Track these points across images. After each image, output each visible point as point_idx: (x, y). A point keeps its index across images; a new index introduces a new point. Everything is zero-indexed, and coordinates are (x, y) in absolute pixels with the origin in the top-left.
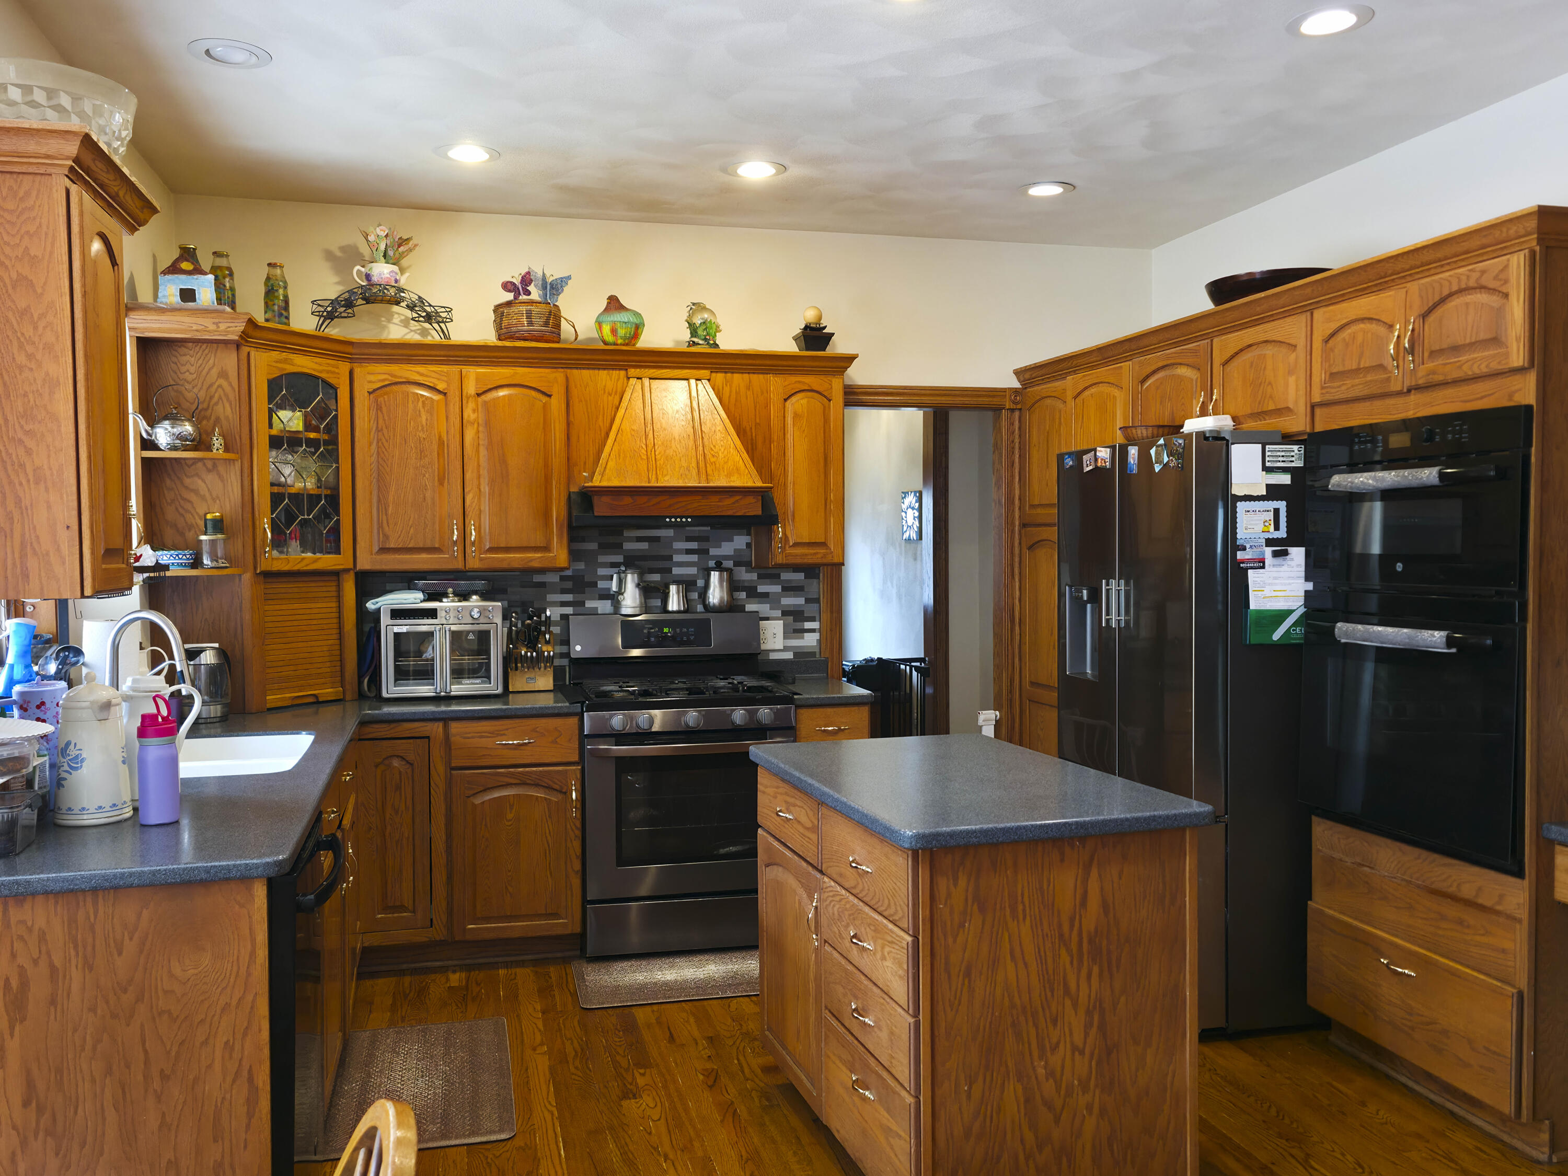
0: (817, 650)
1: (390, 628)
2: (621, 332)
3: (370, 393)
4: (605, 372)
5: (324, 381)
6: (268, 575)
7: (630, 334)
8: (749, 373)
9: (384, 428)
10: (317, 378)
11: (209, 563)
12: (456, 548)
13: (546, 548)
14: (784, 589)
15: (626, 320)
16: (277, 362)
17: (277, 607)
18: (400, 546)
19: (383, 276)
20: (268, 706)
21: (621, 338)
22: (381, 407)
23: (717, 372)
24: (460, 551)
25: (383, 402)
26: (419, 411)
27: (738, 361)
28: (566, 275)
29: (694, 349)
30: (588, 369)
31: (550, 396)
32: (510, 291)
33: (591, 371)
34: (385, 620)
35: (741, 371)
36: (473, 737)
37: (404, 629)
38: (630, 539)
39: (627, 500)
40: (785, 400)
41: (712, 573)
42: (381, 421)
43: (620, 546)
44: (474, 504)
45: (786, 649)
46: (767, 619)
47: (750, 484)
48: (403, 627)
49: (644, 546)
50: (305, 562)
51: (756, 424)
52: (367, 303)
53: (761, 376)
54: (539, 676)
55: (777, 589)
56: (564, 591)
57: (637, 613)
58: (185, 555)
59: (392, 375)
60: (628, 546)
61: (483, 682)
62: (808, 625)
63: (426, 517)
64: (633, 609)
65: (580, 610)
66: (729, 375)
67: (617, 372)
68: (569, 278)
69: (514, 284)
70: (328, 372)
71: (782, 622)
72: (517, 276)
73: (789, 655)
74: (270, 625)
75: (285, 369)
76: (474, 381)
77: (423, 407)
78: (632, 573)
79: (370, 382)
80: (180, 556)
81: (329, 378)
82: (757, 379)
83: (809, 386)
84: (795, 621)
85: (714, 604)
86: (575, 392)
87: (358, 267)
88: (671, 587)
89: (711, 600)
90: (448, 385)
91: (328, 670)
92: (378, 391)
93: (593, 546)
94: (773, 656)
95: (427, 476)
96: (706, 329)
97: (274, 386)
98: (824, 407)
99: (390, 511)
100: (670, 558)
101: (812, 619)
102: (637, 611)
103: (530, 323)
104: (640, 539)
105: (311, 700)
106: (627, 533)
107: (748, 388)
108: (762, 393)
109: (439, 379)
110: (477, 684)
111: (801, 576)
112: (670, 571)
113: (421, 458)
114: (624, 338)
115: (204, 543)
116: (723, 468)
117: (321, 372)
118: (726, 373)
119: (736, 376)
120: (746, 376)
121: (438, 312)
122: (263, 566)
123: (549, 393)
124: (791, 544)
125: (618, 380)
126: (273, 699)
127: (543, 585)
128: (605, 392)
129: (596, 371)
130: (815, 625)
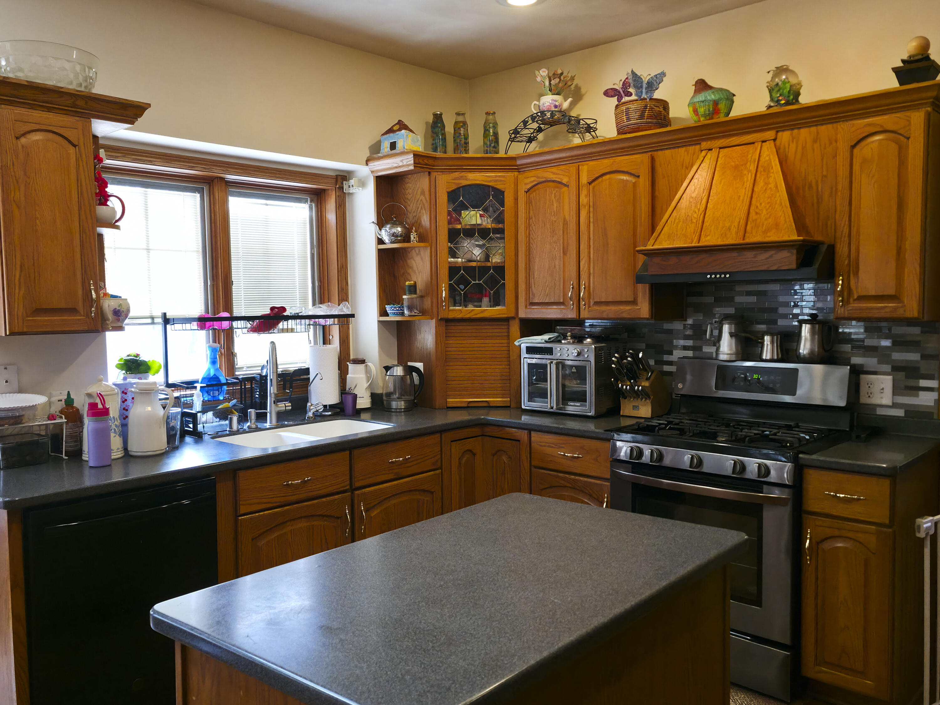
0: (936, 412)
1: (527, 360)
2: (701, 111)
3: (527, 192)
4: (684, 149)
5: (493, 188)
6: (448, 321)
7: (709, 110)
8: (816, 125)
9: (533, 216)
10: (489, 186)
11: (408, 313)
12: (571, 303)
13: (634, 302)
14: (895, 343)
15: (703, 99)
16: (454, 179)
17: (460, 342)
18: (541, 301)
19: (545, 105)
20: (449, 405)
21: (702, 116)
22: (532, 202)
23: (783, 131)
24: (575, 305)
25: (533, 198)
26: (553, 201)
27: (802, 116)
28: (659, 72)
29: (771, 111)
30: (670, 148)
31: (638, 177)
32: (612, 96)
33: (673, 150)
34: (524, 354)
35: (808, 125)
36: (545, 446)
37: (534, 361)
38: (741, 294)
39: (673, 260)
40: (853, 147)
41: (804, 325)
42: (531, 212)
43: (732, 299)
44: (585, 269)
45: (895, 405)
46: (875, 373)
47: (786, 238)
48: (535, 359)
49: (754, 299)
50: (473, 313)
51: (823, 176)
52: (551, 126)
53: (830, 126)
54: (642, 405)
55: (886, 343)
56: (686, 338)
57: (734, 359)
58: (396, 308)
59: (538, 177)
60: (738, 299)
61: (581, 406)
62: (923, 383)
63: (555, 280)
64: (728, 356)
65: (698, 354)
66: (796, 131)
67: (693, 147)
68: (663, 74)
69: (615, 90)
70: (496, 181)
71: (890, 377)
72: (618, 83)
73: (900, 413)
74: (453, 353)
75: (461, 184)
76: (586, 173)
77: (555, 198)
78: (729, 324)
79: (526, 184)
80: (393, 308)
81: (497, 185)
82: (825, 130)
83: (882, 126)
84: (907, 377)
85: (804, 355)
86: (659, 170)
87: (535, 102)
88: (766, 337)
89: (801, 351)
90: (569, 178)
91: (499, 385)
92: (531, 190)
93: (711, 299)
94: (880, 412)
95: (556, 249)
96: (779, 90)
97: (453, 196)
98: (900, 148)
99: (536, 277)
100: (775, 310)
101: (930, 377)
102: (733, 358)
103: (628, 119)
104: (749, 293)
105: (485, 405)
106: (738, 288)
107: (815, 141)
108: (831, 143)
109: (563, 175)
110: (577, 406)
111: (916, 330)
112: (775, 322)
113: (553, 236)
114: (704, 115)
115: (405, 300)
116: (763, 224)
117: (490, 181)
118: (793, 129)
119: (802, 130)
120: (813, 129)
121: (588, 125)
122: (443, 315)
123: (637, 175)
124: (855, 297)
125: (694, 154)
126: (452, 401)
127: (670, 332)
128: (683, 167)
129: (677, 150)
130: (933, 384)
